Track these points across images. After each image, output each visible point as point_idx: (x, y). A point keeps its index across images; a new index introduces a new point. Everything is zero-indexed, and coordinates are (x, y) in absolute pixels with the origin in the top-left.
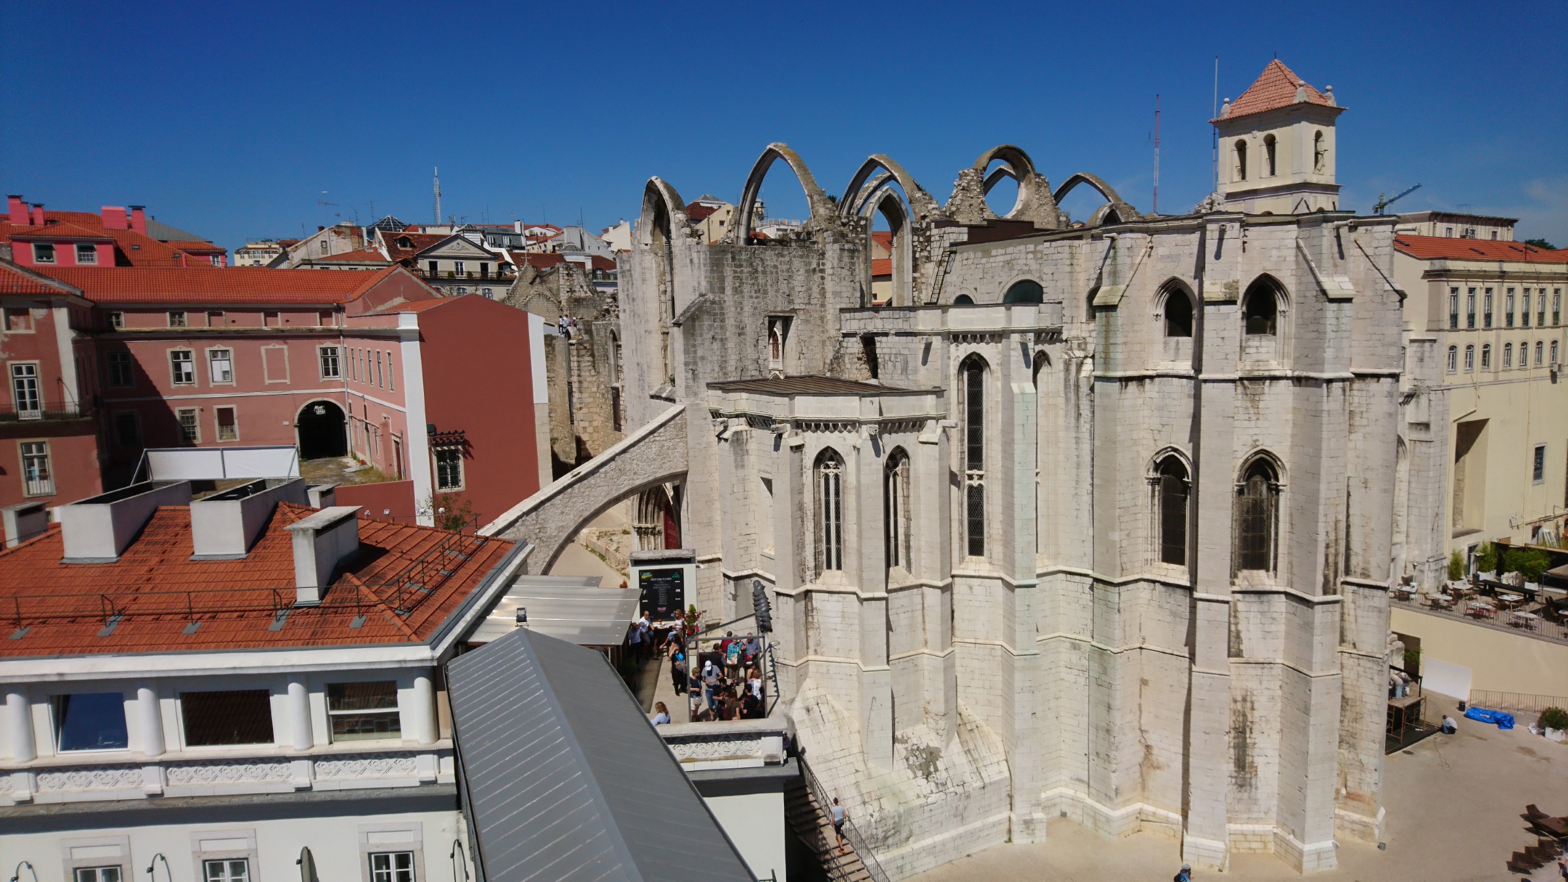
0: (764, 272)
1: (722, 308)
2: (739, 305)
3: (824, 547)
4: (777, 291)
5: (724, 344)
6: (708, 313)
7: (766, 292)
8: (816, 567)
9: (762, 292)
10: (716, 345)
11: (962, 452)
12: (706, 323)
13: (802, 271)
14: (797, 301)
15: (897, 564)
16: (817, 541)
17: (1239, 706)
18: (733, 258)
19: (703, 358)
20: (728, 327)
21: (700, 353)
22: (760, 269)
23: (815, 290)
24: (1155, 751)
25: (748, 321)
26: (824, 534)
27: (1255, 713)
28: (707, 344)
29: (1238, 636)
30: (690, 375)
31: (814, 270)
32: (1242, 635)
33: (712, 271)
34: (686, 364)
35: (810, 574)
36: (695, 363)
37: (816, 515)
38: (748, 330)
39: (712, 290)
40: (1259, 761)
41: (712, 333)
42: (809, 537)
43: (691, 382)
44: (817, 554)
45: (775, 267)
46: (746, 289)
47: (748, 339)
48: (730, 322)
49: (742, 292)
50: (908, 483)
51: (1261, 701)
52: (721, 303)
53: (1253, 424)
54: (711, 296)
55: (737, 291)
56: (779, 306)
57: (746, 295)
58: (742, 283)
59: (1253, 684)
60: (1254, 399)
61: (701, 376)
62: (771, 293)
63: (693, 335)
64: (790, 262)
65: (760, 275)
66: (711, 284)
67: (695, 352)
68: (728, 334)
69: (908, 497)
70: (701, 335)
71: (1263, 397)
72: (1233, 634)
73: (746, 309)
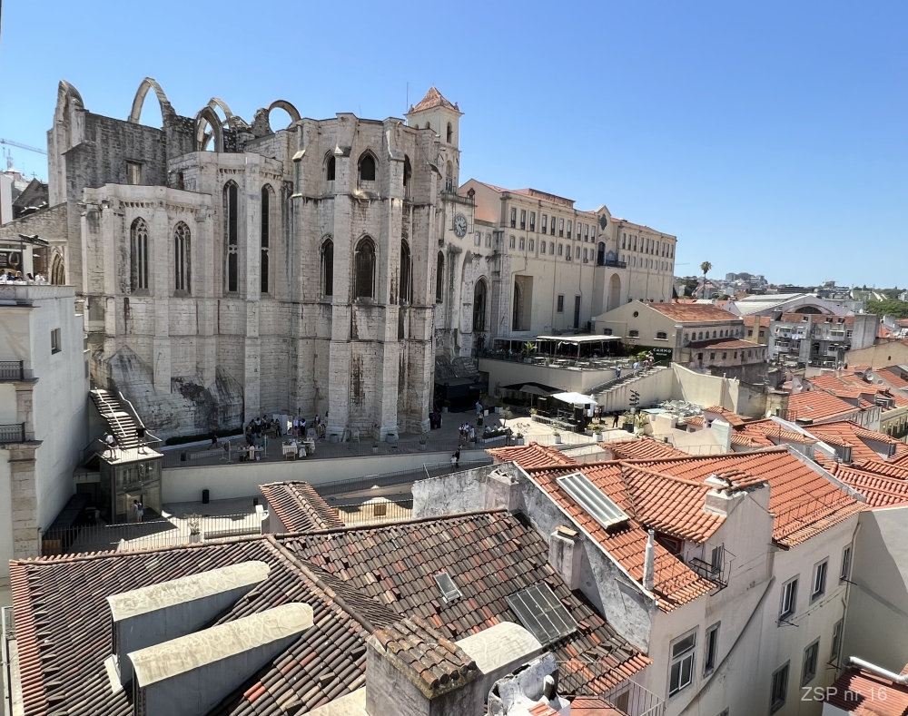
0: (124, 135)
1: (93, 150)
2: (106, 152)
3: (138, 275)
4: (133, 147)
5: (94, 171)
6: (85, 151)
7: (125, 146)
8: (132, 285)
9: (121, 145)
10: (89, 171)
11: (226, 234)
12: (82, 157)
13: (150, 139)
14: (147, 156)
15: (182, 288)
16: (133, 270)
17: (356, 363)
18: (102, 123)
19: (79, 176)
20: (99, 161)
21: (77, 172)
22: (121, 132)
23: (159, 153)
24: (320, 391)
25: (112, 160)
26: (137, 267)
27: (364, 367)
28: (82, 168)
29: (356, 328)
30: (70, 184)
31: (158, 141)
32: (358, 328)
33: (86, 127)
34: (67, 177)
35: (128, 288)
36: (75, 178)
37: (132, 256)
38: (112, 166)
39: (87, 138)
40: (366, 390)
41: (86, 163)
42: (128, 267)
43: (70, 188)
44: (132, 278)
45: (131, 133)
46: (111, 142)
47: (112, 171)
48: (99, 159)
49: (108, 143)
50: (190, 243)
51: (366, 360)
52: (93, 147)
53: (363, 222)
54: (86, 141)
55: (105, 141)
56: (135, 156)
57: (111, 146)
58: (107, 138)
59: (363, 352)
60: (363, 210)
61: (78, 186)
62: (128, 148)
63: (73, 161)
64: (142, 133)
65: (121, 137)
66: (86, 134)
67: (74, 171)
68: (98, 165)
69: (190, 251)
70: (78, 162)
71: (368, 209)
72: (354, 327)
73: (111, 153)
